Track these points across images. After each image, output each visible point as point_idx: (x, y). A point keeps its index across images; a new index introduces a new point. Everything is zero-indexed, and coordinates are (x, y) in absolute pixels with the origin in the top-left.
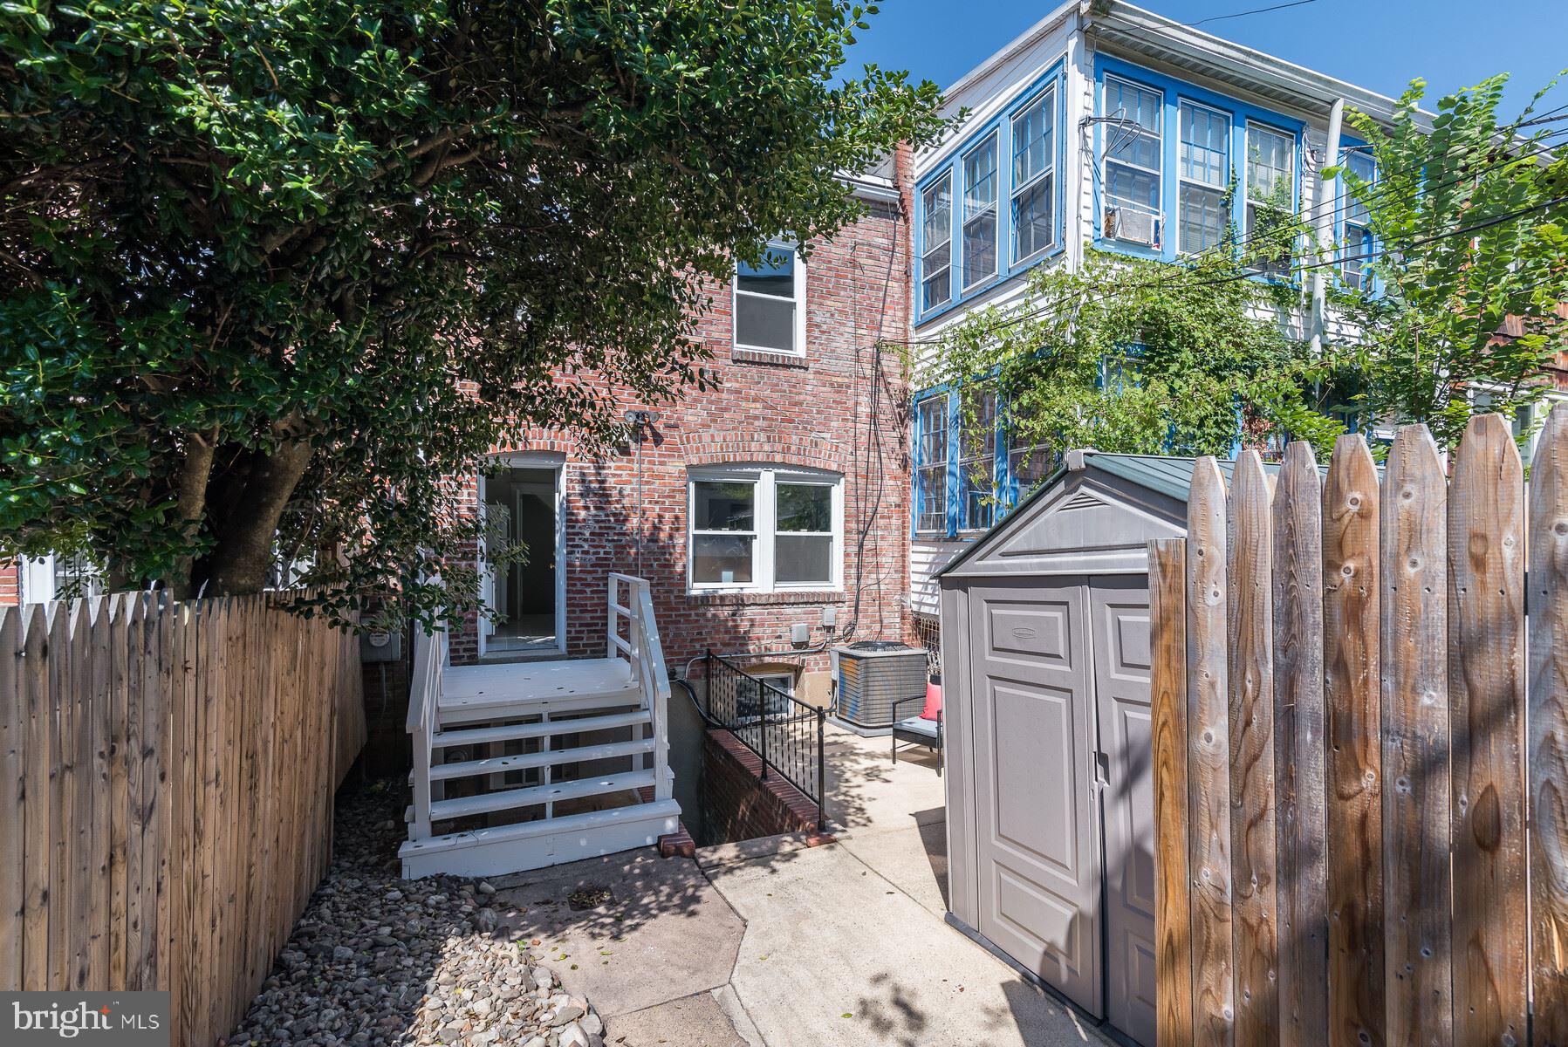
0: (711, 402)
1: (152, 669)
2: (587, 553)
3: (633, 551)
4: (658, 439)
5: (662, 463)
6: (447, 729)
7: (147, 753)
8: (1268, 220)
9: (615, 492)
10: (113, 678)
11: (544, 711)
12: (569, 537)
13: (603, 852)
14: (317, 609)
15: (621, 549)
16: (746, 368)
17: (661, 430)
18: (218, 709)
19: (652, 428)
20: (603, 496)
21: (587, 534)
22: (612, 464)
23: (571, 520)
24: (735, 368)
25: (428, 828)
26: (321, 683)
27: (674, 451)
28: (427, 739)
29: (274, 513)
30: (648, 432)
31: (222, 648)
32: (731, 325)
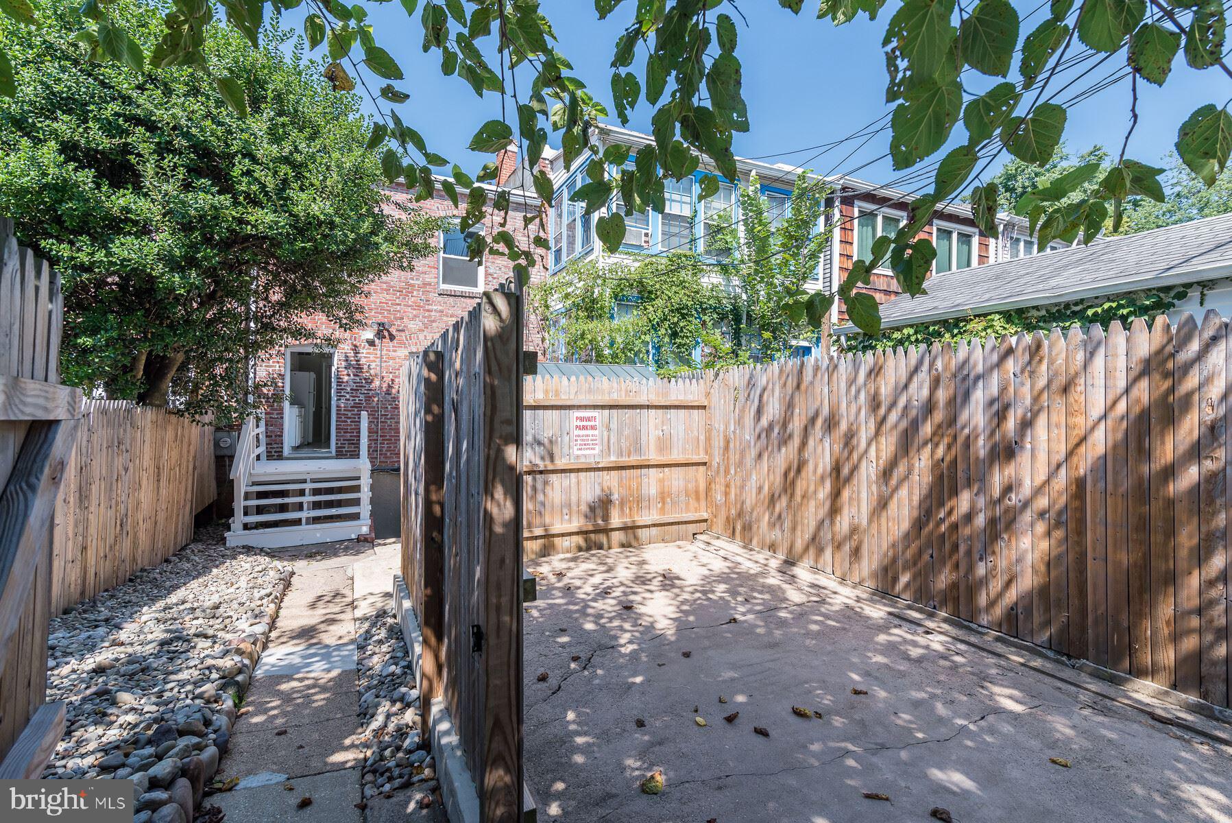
0: (425, 317)
1: (129, 425)
2: (348, 400)
3: (376, 399)
4: (392, 337)
5: (395, 351)
6: (254, 484)
7: (127, 451)
8: (714, 231)
9: (365, 367)
10: (120, 425)
11: (308, 477)
12: (338, 391)
13: (328, 540)
14: (186, 414)
15: (369, 398)
16: (446, 299)
17: (394, 333)
18: (147, 444)
19: (388, 331)
20: (359, 368)
21: (349, 389)
22: (365, 351)
23: (340, 383)
24: (440, 298)
25: (241, 527)
26: (188, 452)
27: (402, 344)
28: (241, 488)
29: (169, 376)
30: (386, 333)
31: (149, 425)
32: (438, 274)
